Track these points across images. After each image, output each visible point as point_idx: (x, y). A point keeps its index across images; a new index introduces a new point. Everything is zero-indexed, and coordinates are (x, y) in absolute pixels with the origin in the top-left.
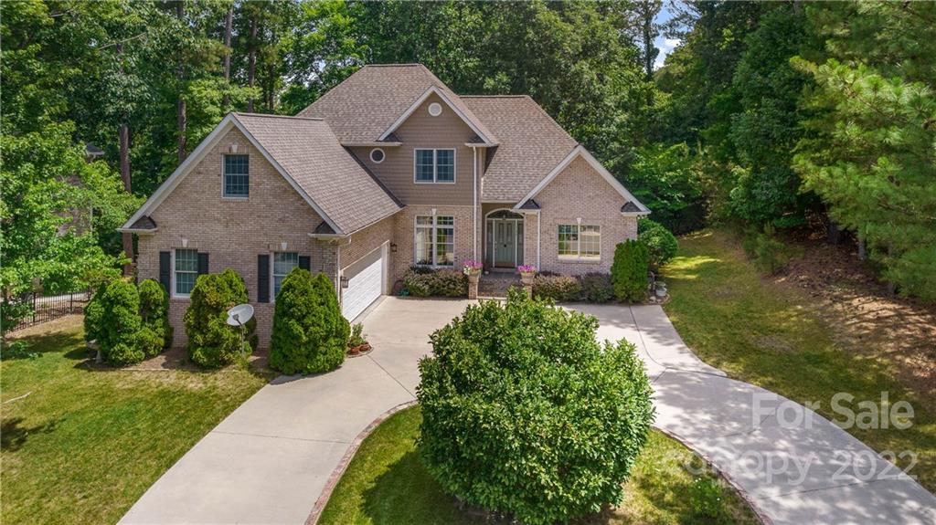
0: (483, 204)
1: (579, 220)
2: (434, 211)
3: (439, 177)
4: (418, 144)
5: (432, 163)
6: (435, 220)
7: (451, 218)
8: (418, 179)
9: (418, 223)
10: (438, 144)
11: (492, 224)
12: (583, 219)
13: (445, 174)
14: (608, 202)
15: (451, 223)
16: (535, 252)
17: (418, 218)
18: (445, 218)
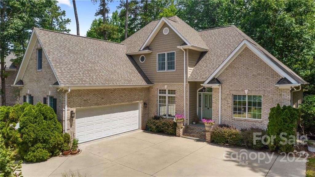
0: (189, 82)
1: (246, 91)
2: (166, 86)
3: (169, 68)
4: (159, 51)
5: (165, 61)
6: (167, 92)
7: (175, 91)
8: (159, 69)
9: (160, 93)
10: (167, 50)
11: (201, 95)
12: (249, 90)
13: (171, 66)
14: (267, 79)
15: (175, 94)
16: (218, 111)
17: (160, 90)
18: (172, 91)
